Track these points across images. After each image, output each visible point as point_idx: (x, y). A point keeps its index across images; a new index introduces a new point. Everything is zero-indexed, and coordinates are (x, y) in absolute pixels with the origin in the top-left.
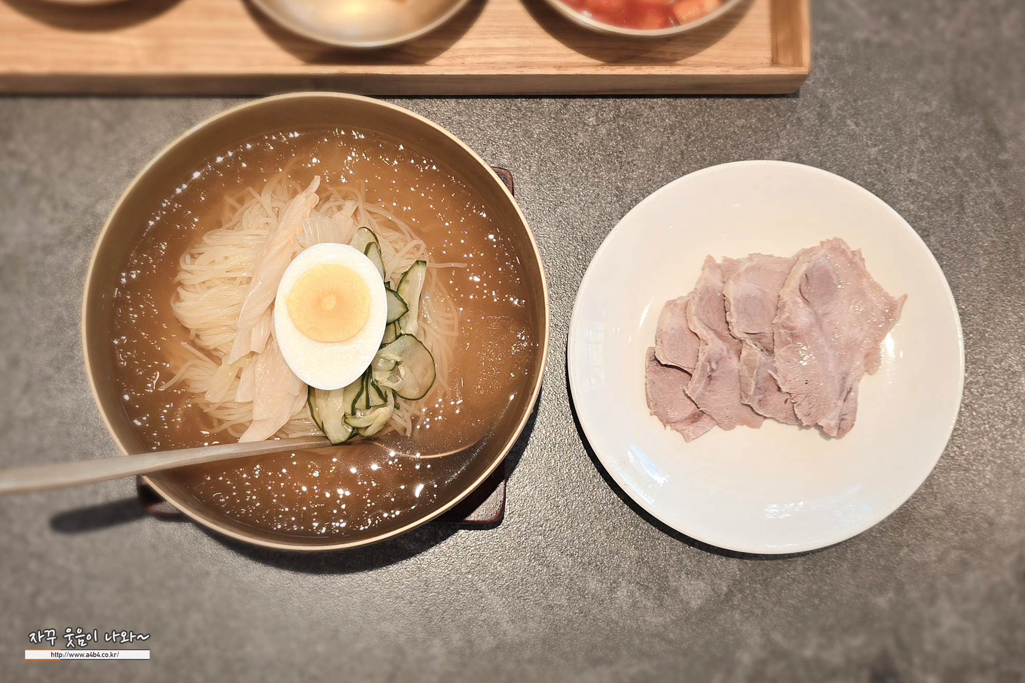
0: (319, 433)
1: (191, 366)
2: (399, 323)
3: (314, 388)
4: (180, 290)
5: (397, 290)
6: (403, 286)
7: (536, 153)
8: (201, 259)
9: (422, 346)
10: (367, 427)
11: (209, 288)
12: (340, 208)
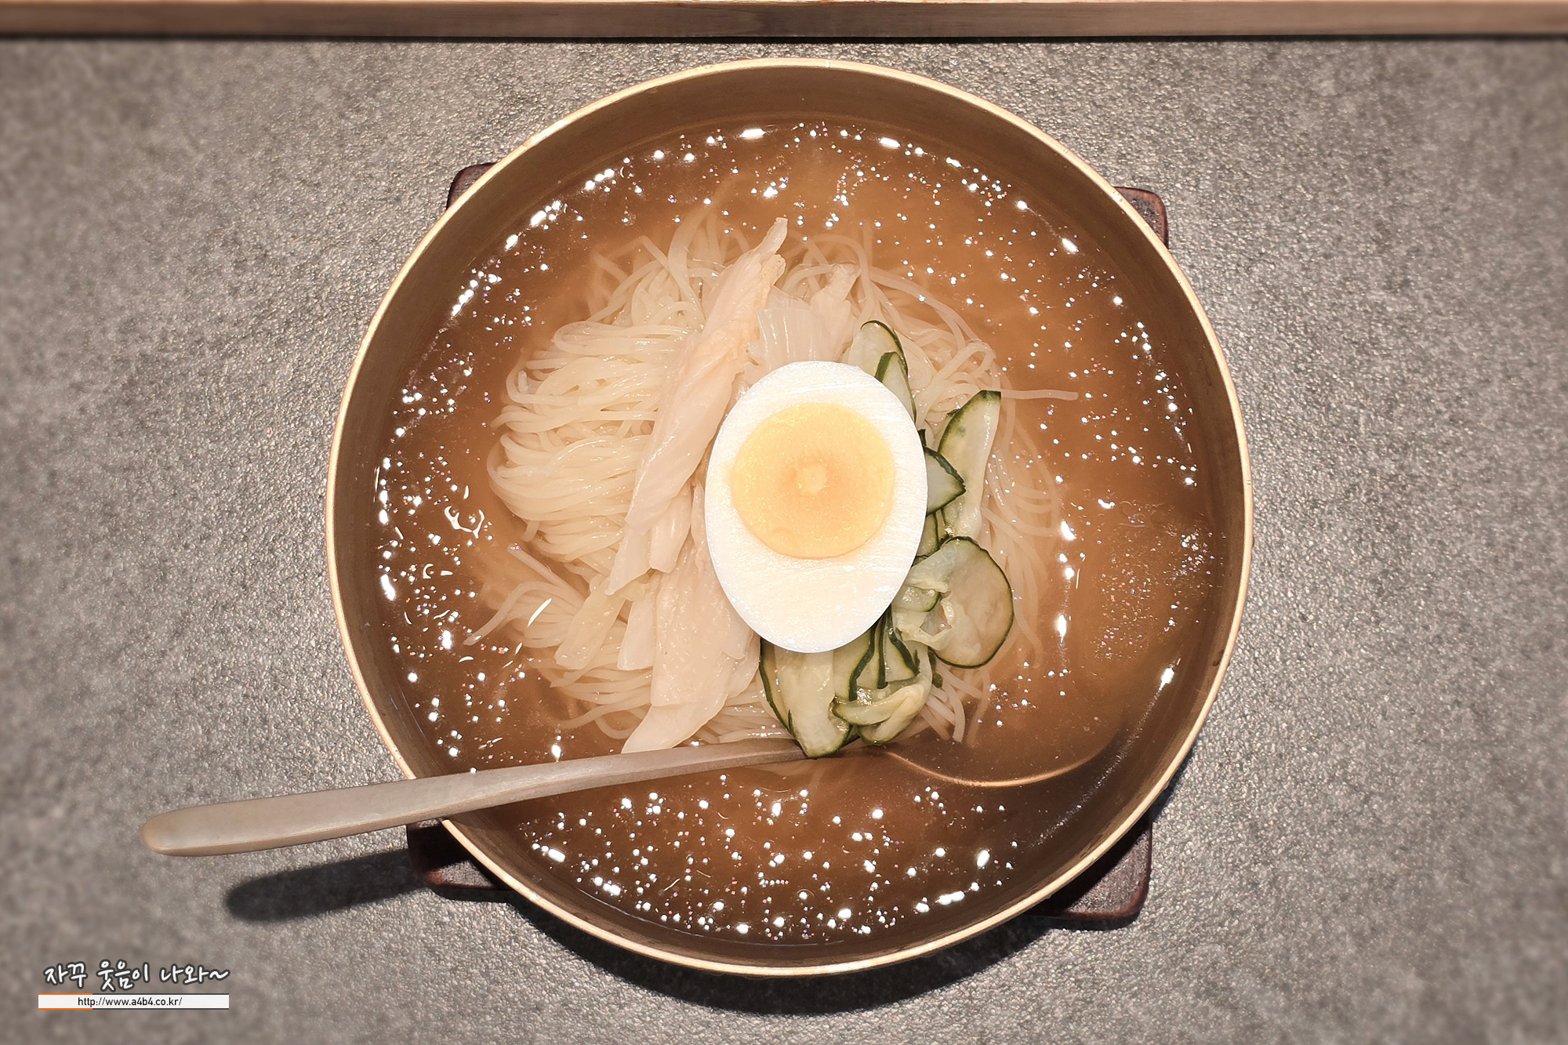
0: (780, 733)
1: (526, 594)
2: (943, 514)
3: (772, 646)
4: (505, 441)
5: (940, 448)
6: (953, 439)
7: (1211, 154)
8: (549, 383)
9: (987, 559)
10: (878, 724)
11: (568, 441)
12: (823, 280)
